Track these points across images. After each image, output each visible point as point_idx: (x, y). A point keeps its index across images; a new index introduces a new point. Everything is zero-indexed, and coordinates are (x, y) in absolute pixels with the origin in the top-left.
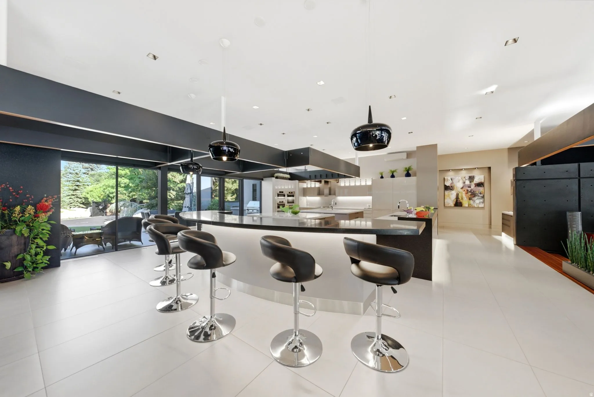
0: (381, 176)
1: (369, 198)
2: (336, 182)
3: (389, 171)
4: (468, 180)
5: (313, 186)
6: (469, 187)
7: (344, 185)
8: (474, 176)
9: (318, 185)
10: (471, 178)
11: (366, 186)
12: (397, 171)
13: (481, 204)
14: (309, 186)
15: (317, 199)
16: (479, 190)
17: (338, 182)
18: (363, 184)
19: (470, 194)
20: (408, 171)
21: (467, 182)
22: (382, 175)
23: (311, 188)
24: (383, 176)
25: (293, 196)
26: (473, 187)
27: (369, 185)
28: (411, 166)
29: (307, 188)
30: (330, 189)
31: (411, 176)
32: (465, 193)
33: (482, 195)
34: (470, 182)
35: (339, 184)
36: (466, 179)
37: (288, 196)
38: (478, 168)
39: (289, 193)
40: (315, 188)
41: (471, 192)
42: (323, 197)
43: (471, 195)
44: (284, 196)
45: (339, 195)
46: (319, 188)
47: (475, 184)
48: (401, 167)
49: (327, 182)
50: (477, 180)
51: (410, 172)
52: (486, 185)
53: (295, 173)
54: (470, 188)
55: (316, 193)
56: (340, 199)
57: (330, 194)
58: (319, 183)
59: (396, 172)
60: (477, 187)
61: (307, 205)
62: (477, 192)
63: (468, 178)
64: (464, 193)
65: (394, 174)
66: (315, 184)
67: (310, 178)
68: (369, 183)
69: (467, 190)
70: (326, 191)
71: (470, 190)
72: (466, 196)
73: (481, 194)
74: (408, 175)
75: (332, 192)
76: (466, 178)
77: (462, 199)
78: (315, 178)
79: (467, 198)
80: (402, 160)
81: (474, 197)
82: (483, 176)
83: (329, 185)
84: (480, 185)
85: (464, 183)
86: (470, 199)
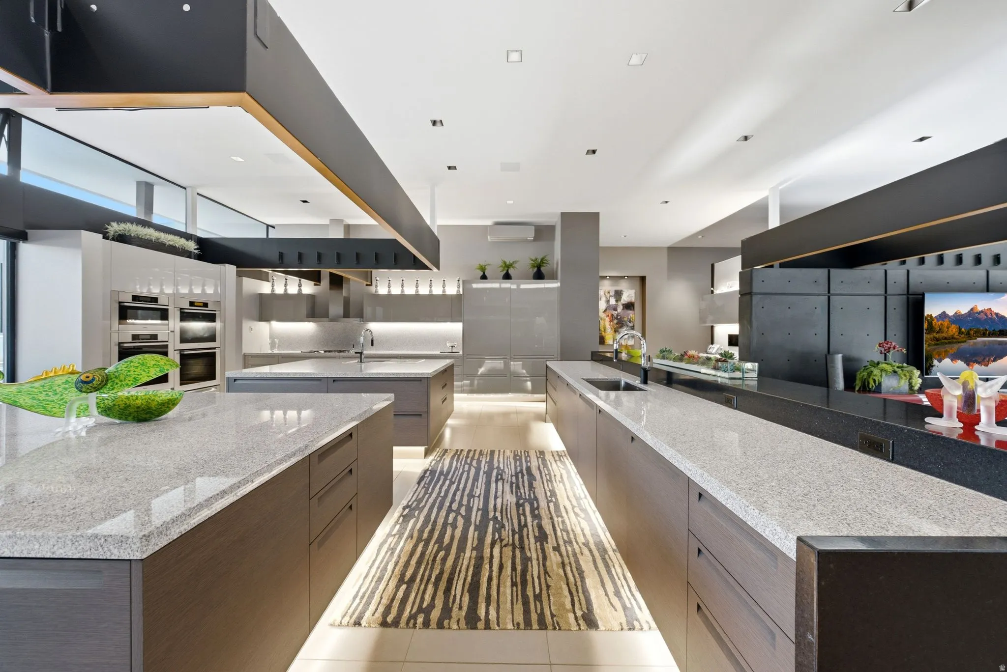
0: (482, 273)
1: (455, 328)
2: (365, 283)
3: (501, 264)
4: (613, 298)
5: (293, 290)
6: (615, 309)
7: (387, 293)
8: (621, 291)
9: (308, 288)
10: (618, 294)
11: (444, 297)
12: (516, 265)
13: (630, 339)
14: (279, 290)
15: (308, 328)
16: (629, 314)
17: (371, 285)
18: (437, 290)
19: (615, 321)
20: (539, 268)
21: (613, 301)
22: (484, 273)
23: (286, 296)
24: (486, 274)
25: (211, 318)
26: (620, 309)
27: (452, 296)
28: (545, 256)
29: (273, 296)
30: (347, 303)
31: (545, 277)
32: (609, 320)
33: (631, 325)
34: (617, 301)
35: (373, 289)
36: (610, 296)
37: (185, 316)
38: (627, 277)
39: (192, 304)
40: (300, 295)
41: (617, 318)
42: (327, 324)
43: (617, 324)
44: (164, 314)
45: (374, 319)
46: (312, 297)
47: (623, 305)
48: (524, 257)
49: (337, 282)
50: (625, 298)
51: (542, 269)
52: (638, 307)
53: (216, 241)
54: (616, 312)
55: (304, 310)
56: (376, 327)
57: (346, 315)
58: (313, 283)
59: (513, 267)
60: (625, 310)
61: (273, 345)
62: (626, 319)
63: (614, 294)
64: (607, 319)
65: (511, 271)
66: (300, 285)
67: (282, 262)
68: (452, 290)
69: (612, 315)
70: (336, 309)
71: (615, 315)
72: (610, 325)
73: (630, 322)
74: (539, 275)
75: (352, 310)
76: (611, 294)
77: (605, 330)
78: (297, 261)
79: (611, 328)
80: (526, 241)
81: (621, 327)
82: (633, 291)
83: (344, 293)
84: (629, 306)
85: (608, 301)
86: (616, 331)
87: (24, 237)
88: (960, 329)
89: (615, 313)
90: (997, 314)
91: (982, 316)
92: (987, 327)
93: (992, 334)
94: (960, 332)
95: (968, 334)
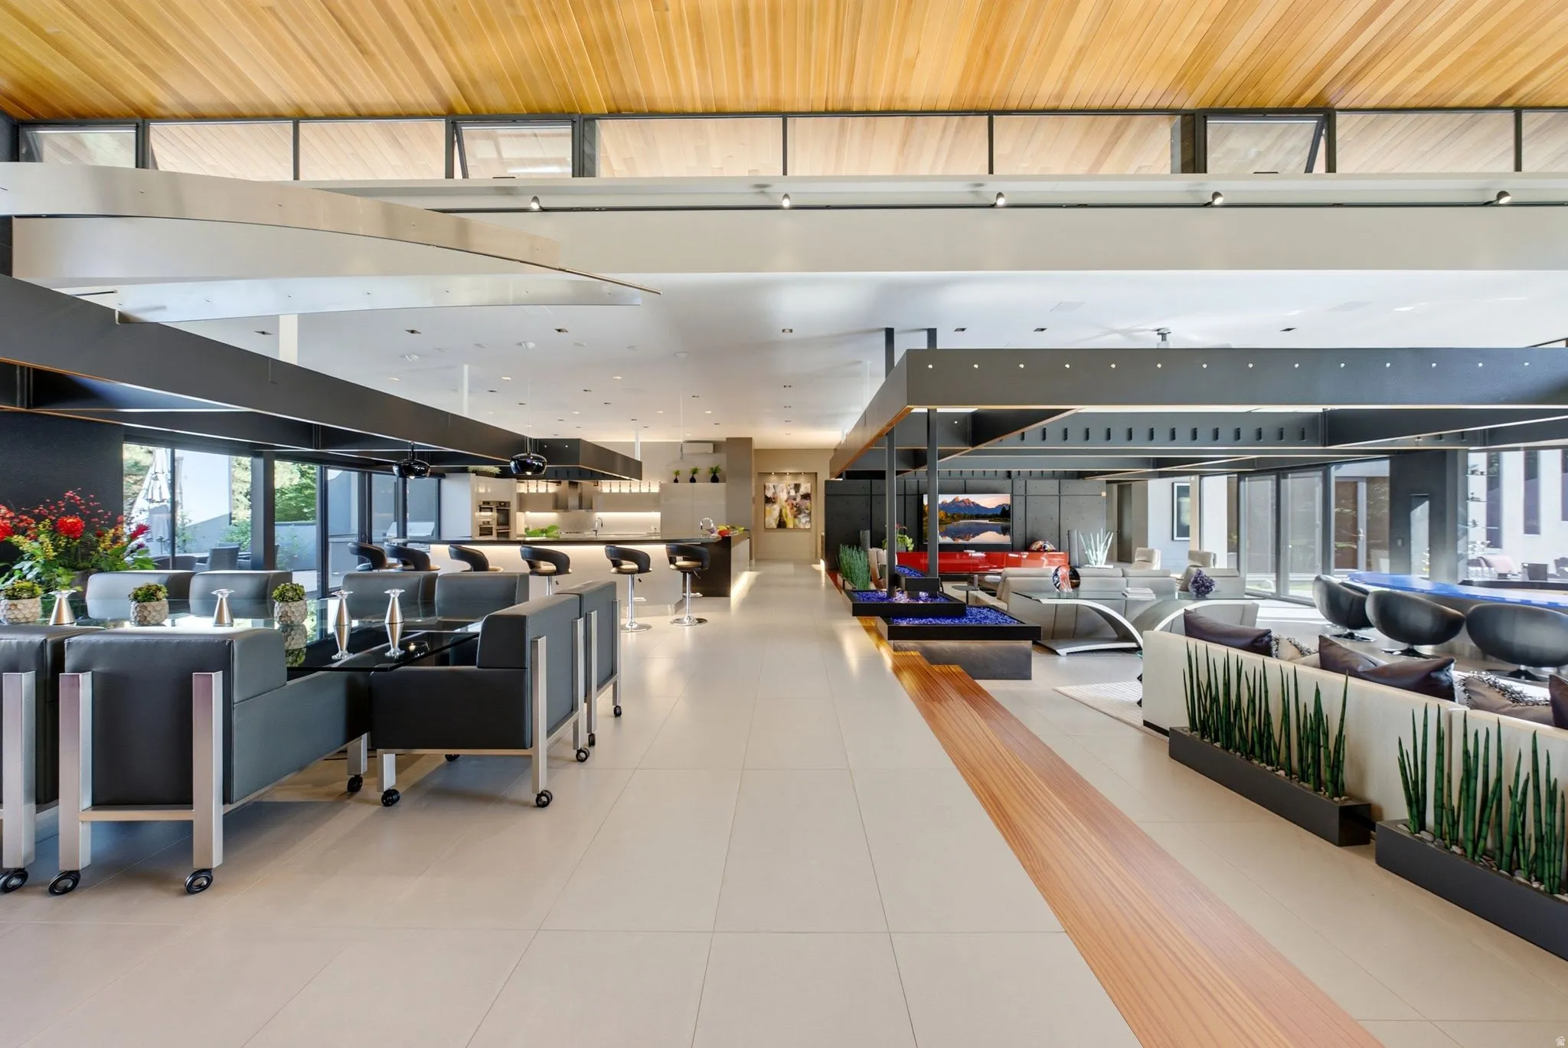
0: (675, 478)
1: (656, 516)
2: (594, 487)
3: (689, 470)
5: (542, 490)
7: (608, 493)
8: (799, 484)
9: (553, 488)
10: (797, 487)
11: (650, 494)
12: (700, 471)
13: (808, 524)
14: (533, 491)
15: (553, 516)
16: (806, 503)
17: (597, 487)
18: (645, 490)
19: (795, 509)
20: (715, 473)
21: (793, 493)
22: (677, 477)
23: (538, 494)
27: (654, 493)
28: (719, 465)
29: (530, 494)
30: (581, 499)
31: (719, 481)
33: (807, 512)
35: (598, 489)
37: (498, 511)
38: (803, 473)
39: (499, 504)
40: (547, 493)
42: (567, 513)
44: (491, 510)
45: (599, 510)
46: (556, 495)
48: (705, 465)
49: (573, 485)
50: (803, 490)
51: (717, 475)
52: (813, 497)
55: (551, 504)
56: (600, 515)
57: (580, 507)
58: (557, 485)
59: (698, 472)
64: (788, 508)
65: (696, 476)
66: (547, 486)
68: (655, 489)
69: (792, 504)
70: (573, 501)
73: (807, 509)
74: (715, 479)
75: (585, 503)
77: (786, 516)
80: (707, 453)
81: (800, 514)
82: (809, 485)
83: (579, 491)
84: (806, 496)
85: (789, 493)
86: (795, 517)
87: (443, 476)
88: (946, 514)
89: (795, 502)
90: (973, 503)
91: (962, 504)
92: (967, 512)
93: (971, 517)
94: (947, 516)
95: (953, 517)
